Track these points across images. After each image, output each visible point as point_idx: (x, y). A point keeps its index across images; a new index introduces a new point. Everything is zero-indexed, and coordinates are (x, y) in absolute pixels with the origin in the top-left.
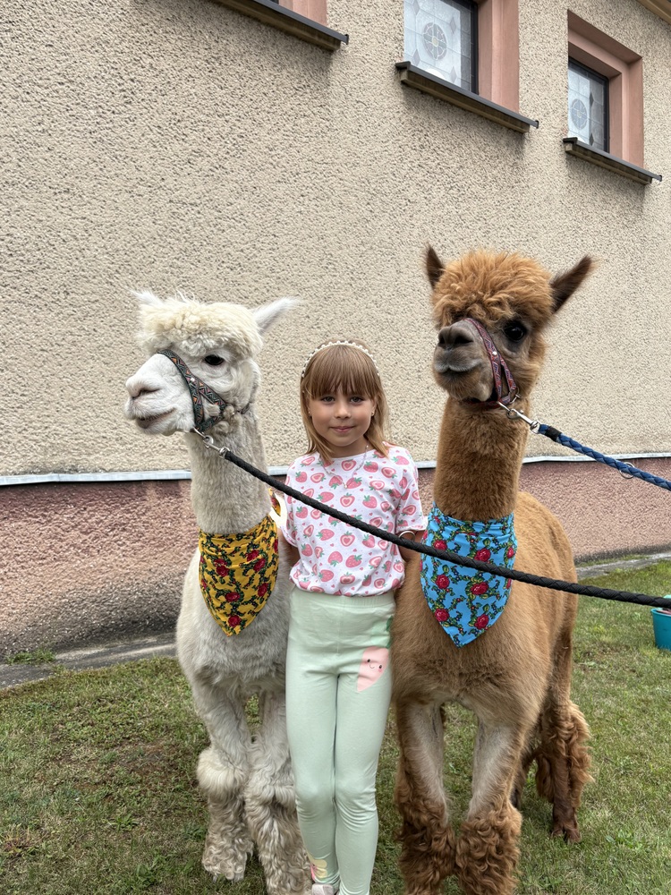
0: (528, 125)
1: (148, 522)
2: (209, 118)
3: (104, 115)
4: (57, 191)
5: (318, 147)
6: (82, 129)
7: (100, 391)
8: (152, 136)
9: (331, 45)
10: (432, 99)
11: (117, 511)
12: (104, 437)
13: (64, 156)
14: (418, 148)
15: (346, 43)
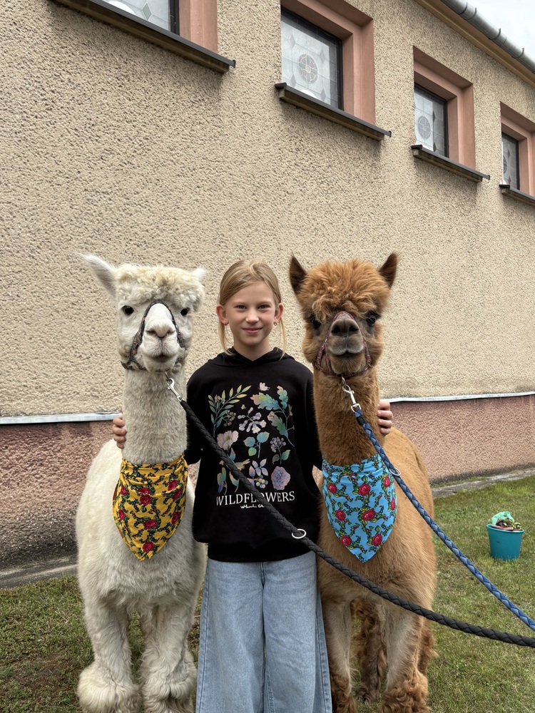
0: (383, 135)
1: (63, 458)
2: (119, 124)
3: (28, 119)
5: (211, 148)
6: (8, 130)
7: (22, 346)
8: (69, 137)
9: (221, 68)
10: (305, 112)
11: (35, 449)
12: (25, 386)
14: (294, 150)
15: (234, 67)
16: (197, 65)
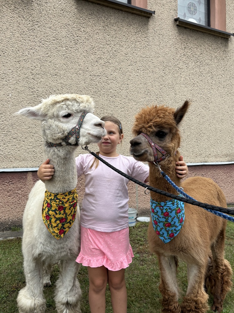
0: (230, 35)
2: (104, 46)
4: (53, 75)
5: (144, 52)
6: (61, 54)
8: (84, 54)
9: (149, 16)
10: (189, 30)
13: (55, 64)
14: (183, 48)
15: (154, 14)
16: (137, 16)
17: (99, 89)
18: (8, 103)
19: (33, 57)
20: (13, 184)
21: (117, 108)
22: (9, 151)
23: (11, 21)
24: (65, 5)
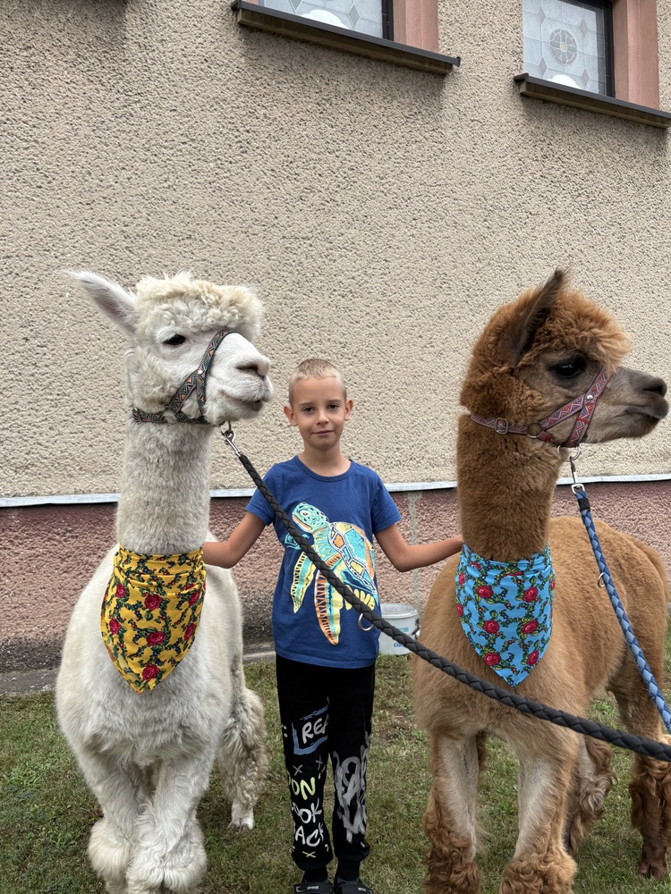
2: (319, 156)
3: (223, 166)
4: (181, 238)
5: (431, 170)
6: (203, 181)
8: (266, 179)
9: (443, 70)
10: (556, 107)
12: (224, 457)
13: (187, 207)
14: (540, 159)
15: (458, 65)
16: (412, 72)
17: (308, 274)
18: (62, 315)
19: (127, 190)
20: (77, 537)
21: (359, 325)
22: (64, 446)
23: (68, 93)
24: (212, 47)
